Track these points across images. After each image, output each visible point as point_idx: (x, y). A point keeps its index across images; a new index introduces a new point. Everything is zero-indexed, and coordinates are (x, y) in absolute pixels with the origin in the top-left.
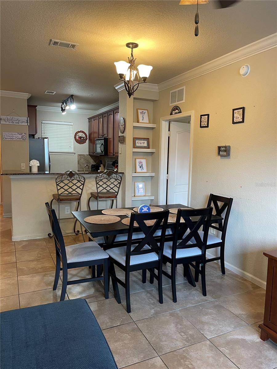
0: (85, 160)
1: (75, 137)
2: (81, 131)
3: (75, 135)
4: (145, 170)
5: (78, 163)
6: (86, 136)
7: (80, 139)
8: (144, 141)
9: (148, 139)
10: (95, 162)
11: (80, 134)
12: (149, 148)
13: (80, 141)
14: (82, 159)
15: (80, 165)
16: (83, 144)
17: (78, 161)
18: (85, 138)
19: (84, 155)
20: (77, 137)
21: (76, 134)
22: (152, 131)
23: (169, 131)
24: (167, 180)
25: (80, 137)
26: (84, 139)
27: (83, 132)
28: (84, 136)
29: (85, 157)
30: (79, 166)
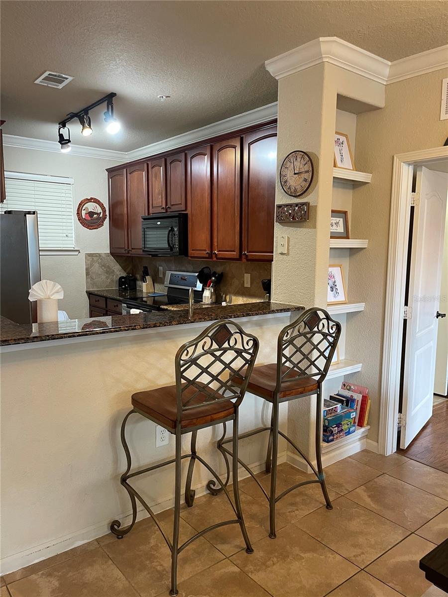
0: (103, 266)
1: (79, 214)
2: (91, 199)
3: (78, 209)
4: (341, 297)
5: (87, 274)
6: (104, 211)
7: (90, 219)
8: (338, 219)
9: (345, 213)
10: (125, 271)
11: (91, 207)
12: (347, 238)
13: (90, 222)
14: (97, 265)
15: (92, 278)
16: (97, 229)
17: (87, 269)
18: (101, 216)
19: (100, 255)
20: (84, 213)
21: (80, 204)
22: (351, 191)
23: (414, 190)
24: (405, 321)
25: (91, 214)
26: (99, 218)
27: (96, 201)
28: (99, 210)
29: (101, 259)
30: (89, 280)
